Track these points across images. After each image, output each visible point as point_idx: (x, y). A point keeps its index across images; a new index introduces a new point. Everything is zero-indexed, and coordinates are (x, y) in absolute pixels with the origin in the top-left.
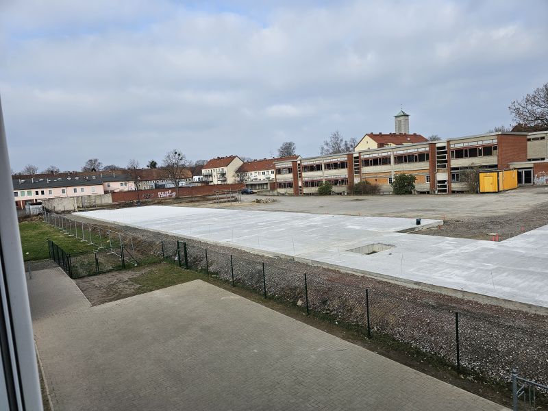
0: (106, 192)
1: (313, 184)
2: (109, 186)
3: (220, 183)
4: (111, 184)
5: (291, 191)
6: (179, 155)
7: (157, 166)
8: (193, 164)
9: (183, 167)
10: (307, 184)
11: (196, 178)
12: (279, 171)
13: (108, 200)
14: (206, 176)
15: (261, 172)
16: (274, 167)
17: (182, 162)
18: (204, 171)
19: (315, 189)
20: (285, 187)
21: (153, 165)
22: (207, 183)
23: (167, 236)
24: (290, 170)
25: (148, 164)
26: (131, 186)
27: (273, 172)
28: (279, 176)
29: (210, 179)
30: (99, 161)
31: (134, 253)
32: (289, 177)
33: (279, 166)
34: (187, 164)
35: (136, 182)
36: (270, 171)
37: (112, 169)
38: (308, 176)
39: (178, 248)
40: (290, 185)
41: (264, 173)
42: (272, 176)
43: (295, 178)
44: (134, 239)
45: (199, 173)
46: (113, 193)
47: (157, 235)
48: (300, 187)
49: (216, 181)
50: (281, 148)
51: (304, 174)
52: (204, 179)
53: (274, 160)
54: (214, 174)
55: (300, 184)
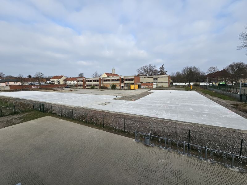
0: (7, 85)
1: (89, 85)
2: (8, 83)
3: (57, 84)
4: (9, 83)
5: (82, 87)
6: (41, 74)
7: (32, 77)
8: (47, 77)
9: (43, 78)
10: (87, 86)
11: (48, 82)
12: (78, 81)
13: (8, 88)
15: (73, 81)
16: (77, 80)
17: (42, 76)
18: (51, 80)
19: (90, 87)
20: (80, 86)
21: (30, 76)
22: (52, 84)
23: (35, 101)
24: (82, 81)
25: (28, 76)
26: (19, 84)
28: (78, 83)
29: (54, 82)
30: (3, 74)
31: (20, 108)
32: (82, 83)
33: (78, 80)
34: (44, 77)
35: (22, 82)
36: (76, 81)
37: (11, 77)
38: (87, 83)
39: (40, 105)
40: (82, 86)
42: (76, 83)
43: (84, 83)
44: (20, 103)
45: (49, 80)
46: (10, 86)
47: (31, 101)
49: (56, 83)
50: (79, 74)
51: (86, 83)
52: (51, 82)
53: (77, 78)
54: (55, 81)
55: (85, 85)
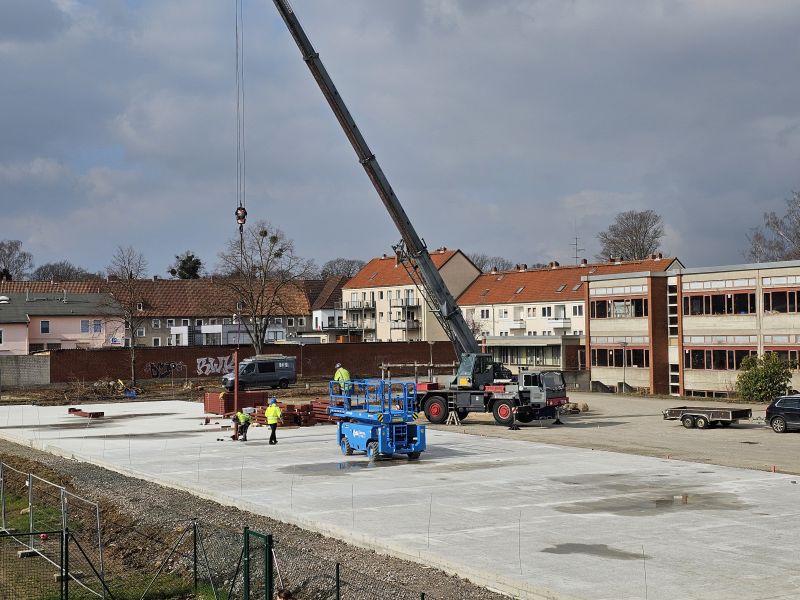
0: (34, 348)
1: (720, 359)
2: (45, 330)
3: (399, 336)
4: (53, 324)
5: (641, 377)
6: (274, 240)
7: (201, 273)
8: (316, 272)
9: (284, 278)
10: (697, 359)
11: (320, 317)
12: (600, 309)
13: (41, 372)
14: (355, 313)
15: (539, 307)
16: (582, 292)
17: (282, 264)
18: (351, 297)
19: (725, 380)
20: (619, 364)
21: (189, 268)
22: (356, 334)
23: (212, 507)
24: (639, 308)
25: (174, 264)
26: (113, 333)
27: (577, 311)
28: (598, 325)
29: (368, 323)
30: (23, 249)
31: (99, 557)
32: (636, 331)
33: (600, 289)
34: (296, 271)
35: (133, 323)
36: (570, 306)
37: (60, 275)
38: (700, 330)
39: (247, 550)
40: (638, 357)
41: (546, 312)
42: (578, 324)
43: (661, 331)
44: (107, 508)
45: (333, 302)
46: (57, 352)
47: (180, 500)
48: (675, 368)
49: (388, 329)
50: (613, 229)
51: (690, 323)
52: (348, 322)
53: (586, 268)
54: (382, 306)
55: (674, 356)
